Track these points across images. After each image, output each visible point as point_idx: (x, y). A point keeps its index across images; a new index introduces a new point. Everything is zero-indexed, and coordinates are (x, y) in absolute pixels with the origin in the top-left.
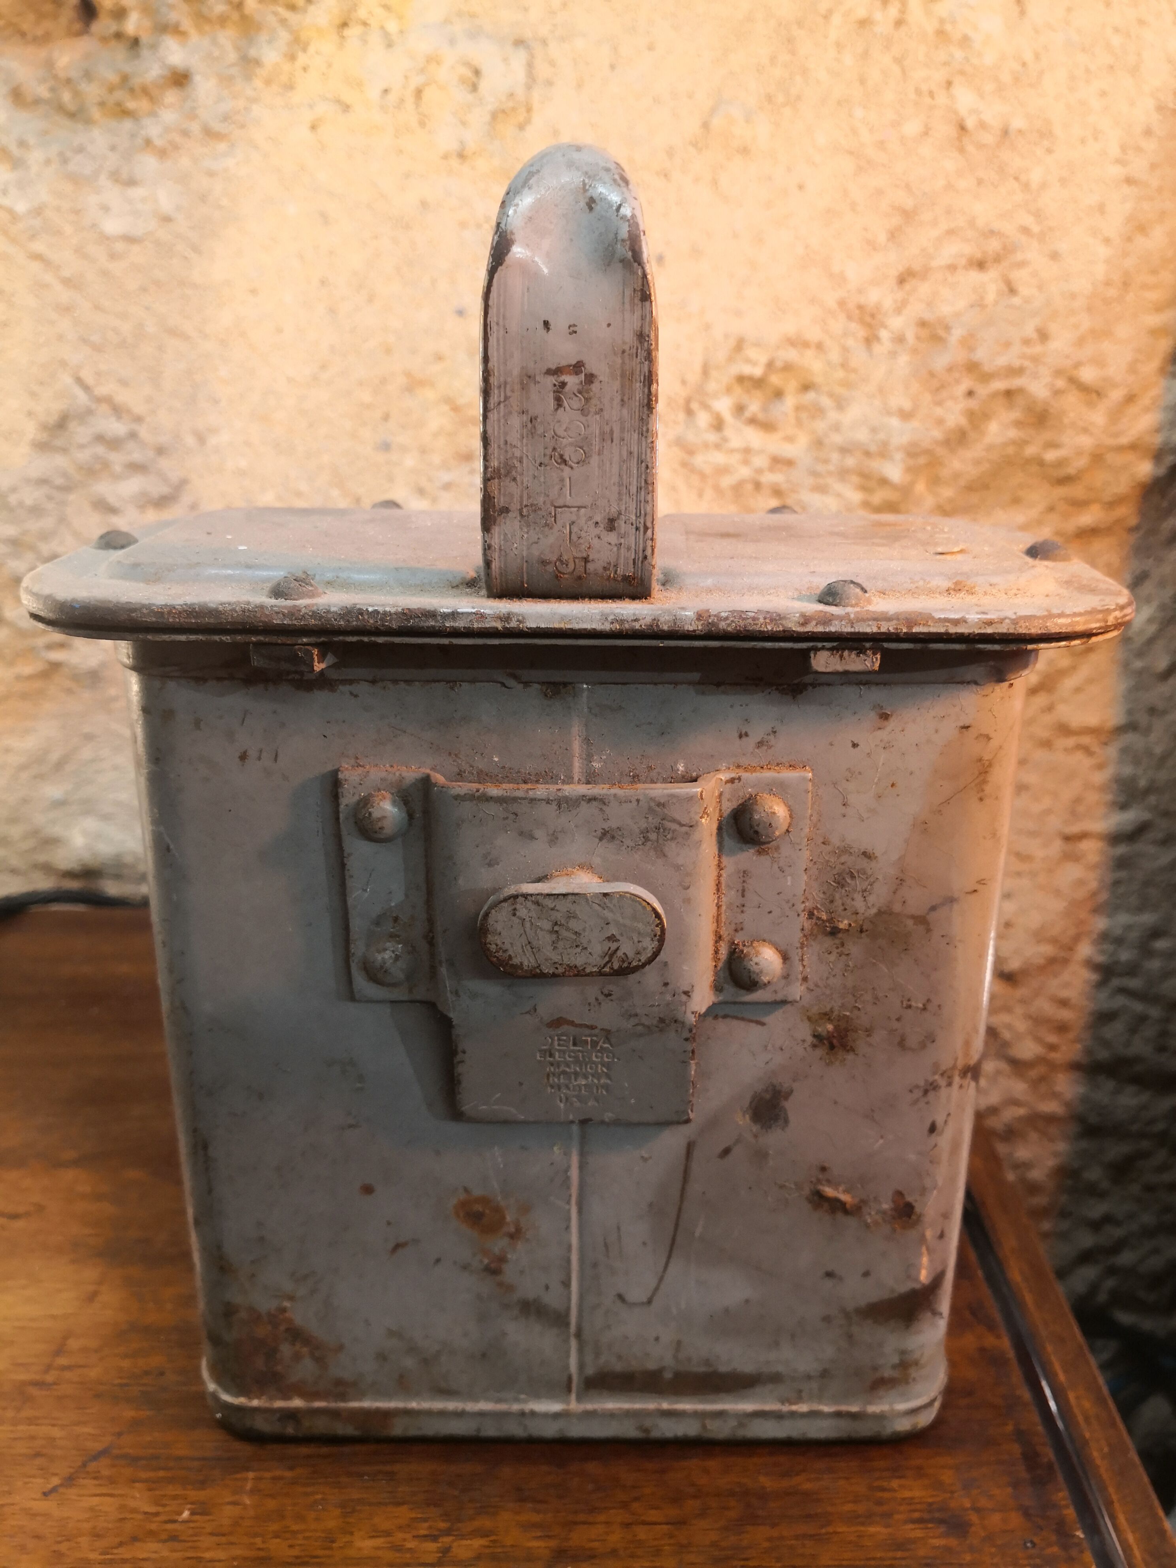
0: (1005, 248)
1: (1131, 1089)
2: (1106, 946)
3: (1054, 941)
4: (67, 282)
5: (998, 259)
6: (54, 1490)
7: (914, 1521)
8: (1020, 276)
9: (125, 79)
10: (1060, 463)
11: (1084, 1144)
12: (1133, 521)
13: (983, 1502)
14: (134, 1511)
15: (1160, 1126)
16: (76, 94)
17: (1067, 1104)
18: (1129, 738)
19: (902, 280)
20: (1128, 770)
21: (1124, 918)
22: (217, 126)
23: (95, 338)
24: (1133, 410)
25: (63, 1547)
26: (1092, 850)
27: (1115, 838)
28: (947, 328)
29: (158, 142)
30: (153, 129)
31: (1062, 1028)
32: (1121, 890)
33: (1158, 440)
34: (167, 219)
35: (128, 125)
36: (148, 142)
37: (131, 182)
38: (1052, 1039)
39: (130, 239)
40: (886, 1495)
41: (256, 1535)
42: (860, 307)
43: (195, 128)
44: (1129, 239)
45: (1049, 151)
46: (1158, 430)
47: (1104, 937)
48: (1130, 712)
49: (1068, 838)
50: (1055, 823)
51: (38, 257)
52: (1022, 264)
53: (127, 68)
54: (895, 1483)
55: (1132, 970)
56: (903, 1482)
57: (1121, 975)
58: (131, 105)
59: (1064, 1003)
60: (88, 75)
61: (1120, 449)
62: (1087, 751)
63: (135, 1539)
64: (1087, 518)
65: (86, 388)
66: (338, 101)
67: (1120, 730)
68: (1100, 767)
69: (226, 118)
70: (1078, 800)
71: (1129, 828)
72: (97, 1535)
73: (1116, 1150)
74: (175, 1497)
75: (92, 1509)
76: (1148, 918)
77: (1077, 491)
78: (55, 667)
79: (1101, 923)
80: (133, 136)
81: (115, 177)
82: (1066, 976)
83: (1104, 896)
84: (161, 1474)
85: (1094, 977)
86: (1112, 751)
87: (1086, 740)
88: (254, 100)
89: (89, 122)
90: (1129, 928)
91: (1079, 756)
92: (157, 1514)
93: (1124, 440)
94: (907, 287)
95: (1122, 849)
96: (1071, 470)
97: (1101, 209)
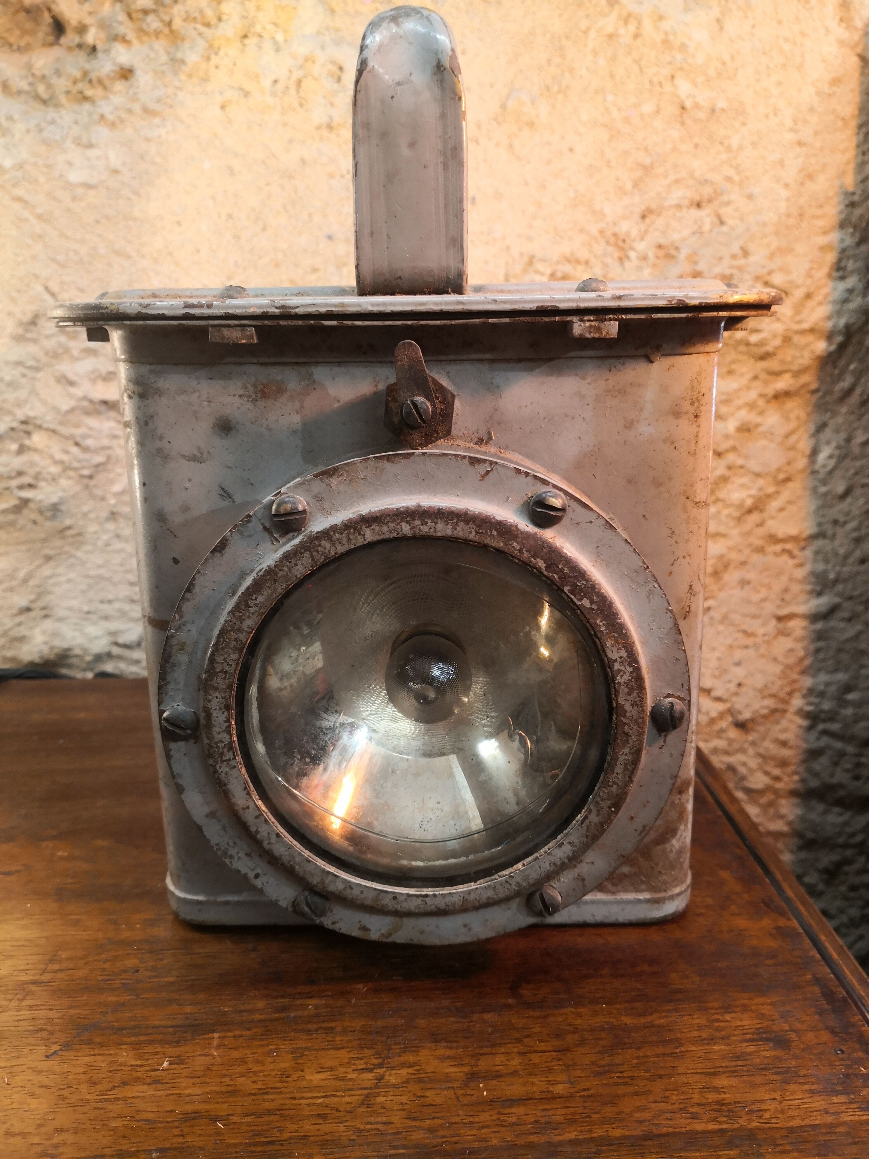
0: (715, 191)
1: (837, 810)
2: (812, 699)
3: (773, 696)
4: (40, 217)
5: (710, 201)
6: (55, 1053)
7: (747, 1041)
8: (726, 212)
9: (85, 74)
10: (761, 344)
11: (803, 855)
12: (814, 386)
13: (798, 1025)
14: (123, 1064)
15: (859, 838)
16: (49, 86)
17: (790, 823)
18: (820, 542)
19: (643, 217)
20: (820, 567)
21: (823, 677)
22: (152, 106)
23: (61, 258)
24: (810, 304)
25: (65, 1093)
26: (798, 626)
27: (815, 617)
28: (677, 249)
29: (110, 117)
30: (106, 108)
31: (783, 763)
32: (821, 655)
33: (829, 325)
34: (116, 172)
35: (87, 106)
36: (102, 117)
37: (90, 146)
38: (777, 772)
39: (89, 186)
40: (722, 1024)
41: (224, 1076)
42: (615, 235)
43: (137, 107)
44: (802, 184)
45: (744, 124)
46: (829, 318)
47: (811, 691)
48: (819, 524)
49: (780, 619)
50: (770, 608)
51: (19, 199)
52: (728, 203)
53: (87, 66)
54: (728, 1017)
55: (832, 716)
56: (733, 1015)
57: (824, 721)
58: (89, 92)
59: (784, 744)
60: (58, 73)
61: (803, 332)
62: (790, 553)
63: (124, 1084)
64: (782, 384)
65: (53, 295)
66: (241, 89)
67: (813, 537)
68: (801, 565)
69: (159, 101)
70: (786, 590)
71: (824, 609)
72: (93, 1083)
73: (827, 859)
74: (156, 1053)
75: (87, 1065)
76: (841, 677)
77: (773, 364)
78: (25, 502)
79: (808, 682)
80: (90, 114)
81: (78, 142)
82: (784, 723)
83: (807, 662)
84: (143, 1038)
85: (805, 723)
86: (808, 553)
87: (789, 546)
88: (180, 89)
89: (58, 105)
90: (828, 684)
91: (785, 558)
92: (142, 1066)
93: (806, 326)
94: (648, 221)
95: (819, 626)
96: (769, 348)
97: (781, 163)
